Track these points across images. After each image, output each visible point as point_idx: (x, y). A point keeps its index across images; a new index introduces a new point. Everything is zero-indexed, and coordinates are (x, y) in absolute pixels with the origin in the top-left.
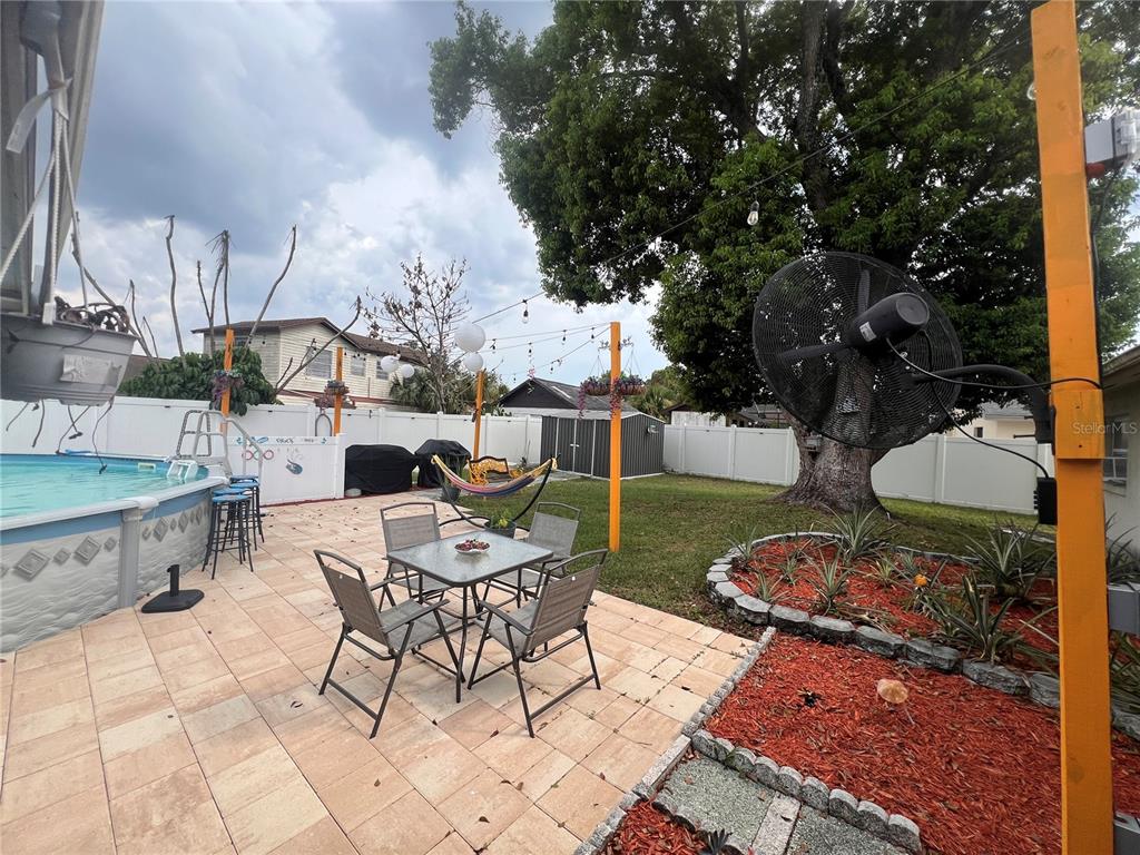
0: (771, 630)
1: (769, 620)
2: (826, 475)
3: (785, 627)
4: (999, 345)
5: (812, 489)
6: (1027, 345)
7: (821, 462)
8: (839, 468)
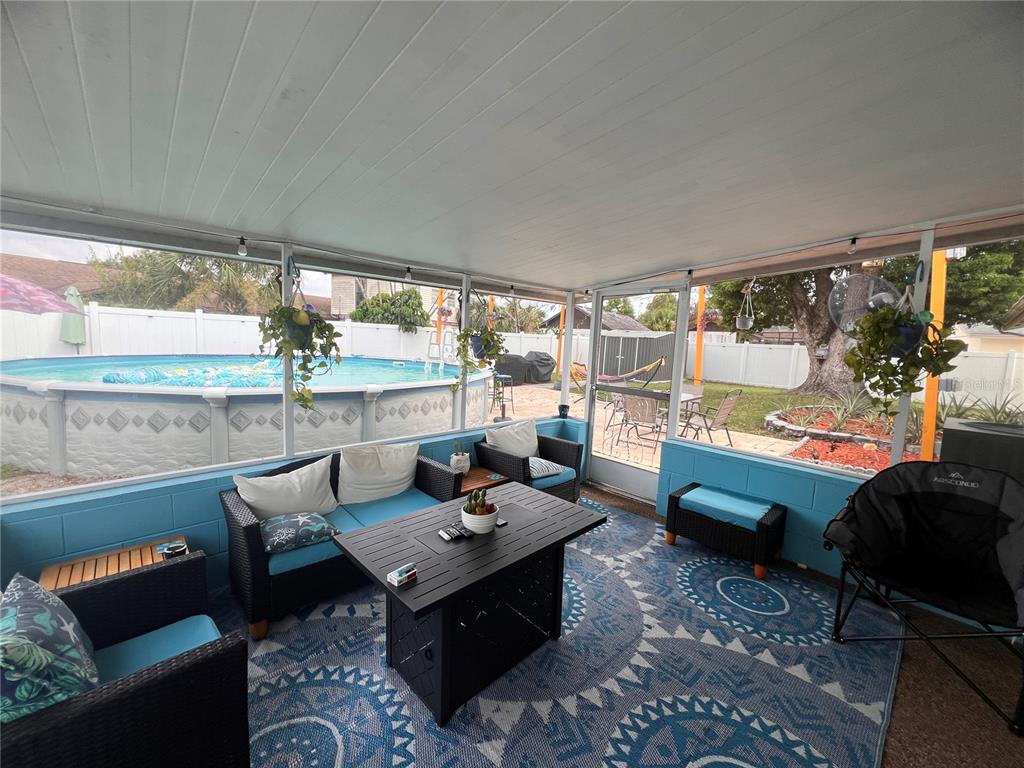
0: (806, 438)
1: (805, 434)
2: (829, 375)
3: (815, 436)
4: (965, 286)
5: (819, 384)
6: (985, 286)
7: (826, 366)
8: (840, 370)
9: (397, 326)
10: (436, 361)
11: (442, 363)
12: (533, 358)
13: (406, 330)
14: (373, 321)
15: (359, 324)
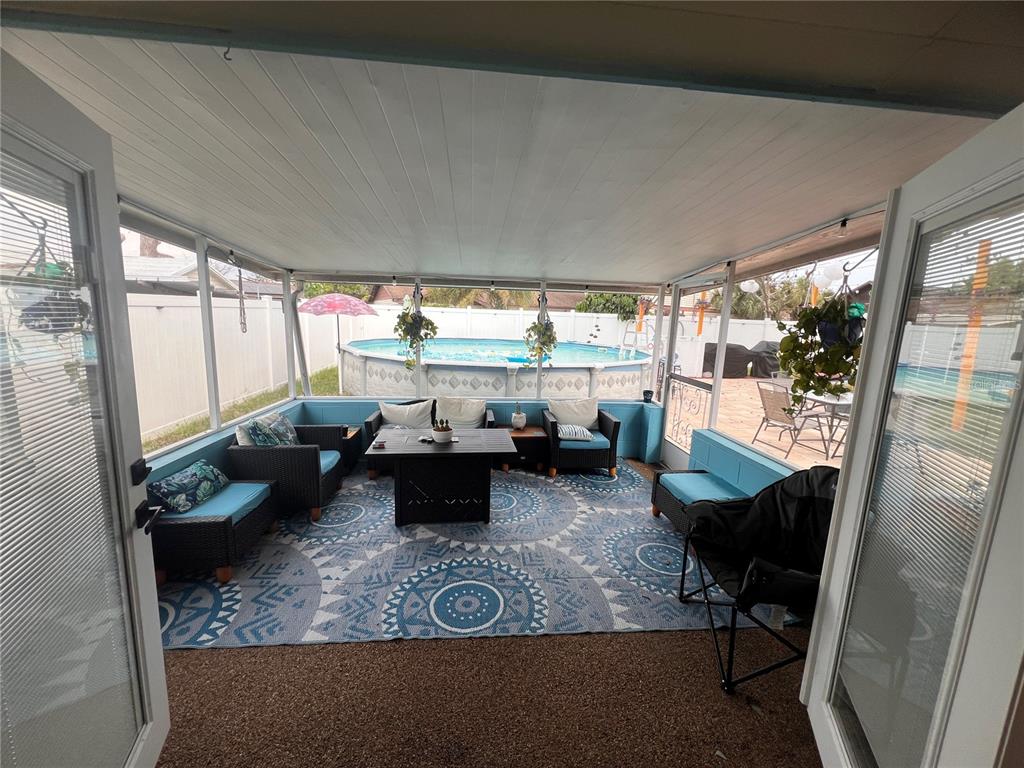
9: (616, 315)
10: (628, 348)
11: (633, 350)
12: (764, 348)
13: (625, 318)
14: (596, 311)
15: (583, 314)
